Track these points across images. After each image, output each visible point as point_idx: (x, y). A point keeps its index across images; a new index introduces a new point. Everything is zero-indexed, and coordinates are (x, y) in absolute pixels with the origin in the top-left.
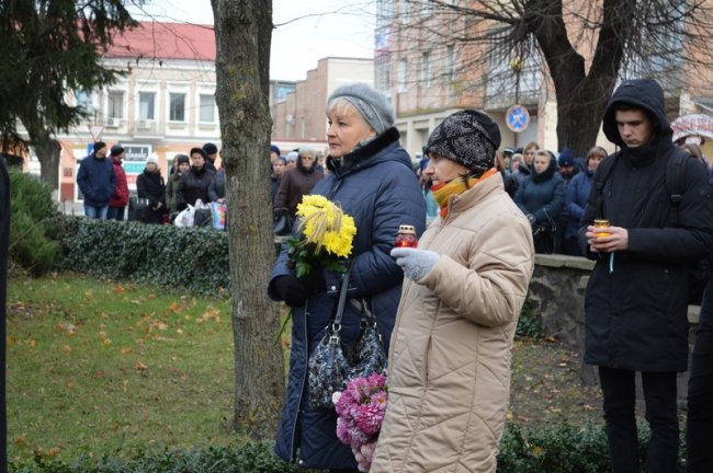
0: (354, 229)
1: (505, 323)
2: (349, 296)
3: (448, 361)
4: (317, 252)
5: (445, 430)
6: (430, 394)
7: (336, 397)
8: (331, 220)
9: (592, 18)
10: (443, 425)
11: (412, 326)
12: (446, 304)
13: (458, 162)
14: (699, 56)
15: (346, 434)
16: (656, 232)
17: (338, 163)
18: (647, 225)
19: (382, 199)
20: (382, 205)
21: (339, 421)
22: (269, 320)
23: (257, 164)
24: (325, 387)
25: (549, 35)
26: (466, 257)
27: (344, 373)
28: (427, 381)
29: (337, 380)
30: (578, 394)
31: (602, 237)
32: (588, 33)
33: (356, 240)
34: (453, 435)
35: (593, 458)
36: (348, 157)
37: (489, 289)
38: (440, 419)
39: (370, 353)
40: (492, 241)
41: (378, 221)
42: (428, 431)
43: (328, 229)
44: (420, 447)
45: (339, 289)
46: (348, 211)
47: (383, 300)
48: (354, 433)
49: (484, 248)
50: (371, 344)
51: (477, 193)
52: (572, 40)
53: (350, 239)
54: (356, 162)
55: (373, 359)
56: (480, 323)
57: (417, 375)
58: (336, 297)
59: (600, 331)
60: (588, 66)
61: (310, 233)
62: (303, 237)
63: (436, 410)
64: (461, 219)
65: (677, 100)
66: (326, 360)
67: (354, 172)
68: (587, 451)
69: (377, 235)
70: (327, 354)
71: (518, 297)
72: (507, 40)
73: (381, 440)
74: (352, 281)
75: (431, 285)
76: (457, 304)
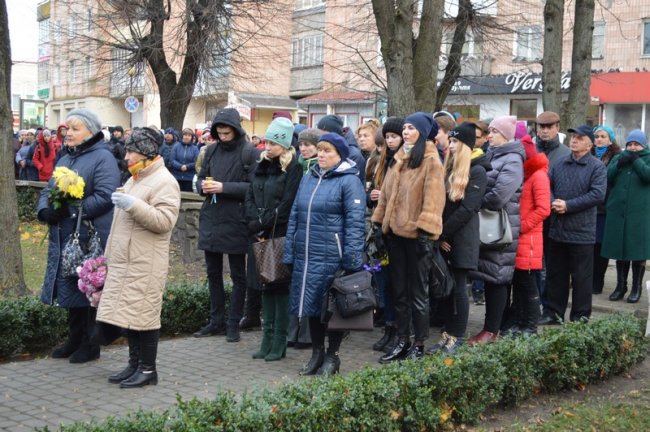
0: (83, 184)
1: (166, 232)
2: (83, 219)
3: (139, 251)
4: (64, 196)
5: (138, 284)
6: (131, 267)
7: (79, 269)
8: (72, 179)
9: (180, 50)
10: (137, 282)
11: (119, 234)
12: (138, 222)
13: (141, 153)
14: (242, 74)
15: (84, 288)
16: (236, 184)
17: (72, 150)
18: (231, 181)
19: (99, 168)
20: (98, 172)
21: (80, 281)
22: (13, 230)
23: (6, 143)
24: (72, 265)
25: (156, 59)
26: (148, 200)
27: (82, 258)
28: (129, 260)
29: (78, 261)
30: (182, 268)
31: (210, 186)
32: (178, 58)
33: (85, 189)
34: (142, 286)
35: (200, 299)
36: (78, 147)
37: (161, 215)
38: (136, 278)
39: (94, 248)
40: (161, 192)
41: (96, 180)
42: (130, 285)
43: (71, 184)
44: (126, 293)
45: (77, 215)
46: (80, 175)
47: (101, 220)
48: (89, 287)
49: (157, 195)
50: (95, 243)
51: (151, 168)
52: (168, 61)
53: (82, 189)
54: (83, 149)
55: (96, 251)
56: (155, 231)
57: (123, 257)
58: (76, 219)
59: (207, 233)
60: (178, 77)
61: (62, 186)
62: (57, 188)
63: (134, 274)
64: (145, 180)
65: (227, 95)
66: (72, 251)
67: (82, 154)
68: (197, 296)
69: (96, 187)
70: (72, 249)
71: (174, 219)
72: (129, 61)
73: (105, 290)
74: (84, 211)
75: (131, 213)
76: (145, 223)
